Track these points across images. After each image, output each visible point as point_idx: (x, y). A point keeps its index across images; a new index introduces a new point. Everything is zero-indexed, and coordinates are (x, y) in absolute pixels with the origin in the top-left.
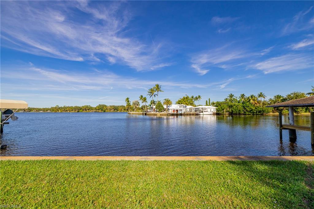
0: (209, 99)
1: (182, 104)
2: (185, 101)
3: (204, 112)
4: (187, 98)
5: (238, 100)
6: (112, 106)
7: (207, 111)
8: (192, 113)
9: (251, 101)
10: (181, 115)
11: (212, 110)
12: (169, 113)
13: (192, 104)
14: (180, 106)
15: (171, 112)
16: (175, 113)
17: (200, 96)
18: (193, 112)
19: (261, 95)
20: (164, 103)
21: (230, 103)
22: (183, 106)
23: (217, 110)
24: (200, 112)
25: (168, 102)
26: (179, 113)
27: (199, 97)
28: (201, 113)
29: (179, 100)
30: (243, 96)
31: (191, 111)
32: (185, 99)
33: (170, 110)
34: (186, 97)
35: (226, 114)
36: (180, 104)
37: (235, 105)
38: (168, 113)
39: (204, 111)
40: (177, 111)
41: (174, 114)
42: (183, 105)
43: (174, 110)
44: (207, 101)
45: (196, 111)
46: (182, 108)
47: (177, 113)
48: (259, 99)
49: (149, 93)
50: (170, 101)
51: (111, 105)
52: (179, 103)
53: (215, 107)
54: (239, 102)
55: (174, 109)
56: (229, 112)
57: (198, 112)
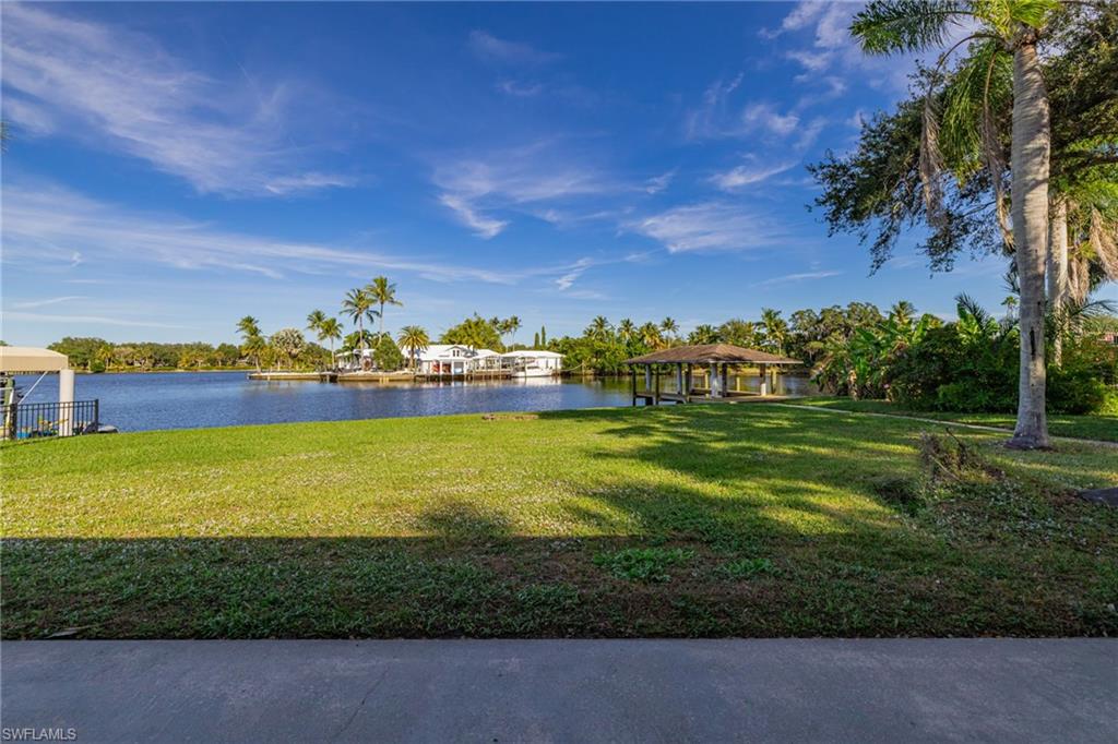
0: (543, 329)
1: (460, 343)
2: (471, 333)
3: (529, 368)
4: (477, 324)
5: (617, 335)
6: (143, 346)
7: (536, 367)
8: (492, 371)
9: (647, 339)
10: (460, 378)
11: (552, 363)
12: (421, 373)
13: (491, 345)
14: (456, 350)
15: (426, 369)
16: (442, 373)
17: (516, 319)
18: (497, 369)
19: (668, 325)
20: (404, 341)
21: (598, 345)
22: (464, 350)
23: (564, 362)
24: (517, 370)
25: (416, 337)
26: (453, 373)
27: (515, 321)
28: (521, 374)
29: (450, 331)
30: (627, 324)
31: (491, 368)
32: (470, 327)
33: (425, 366)
34: (474, 319)
35: (586, 375)
36: (453, 343)
37: (608, 349)
38: (418, 373)
39: (527, 366)
40: (448, 366)
41: (438, 377)
42: (465, 347)
43: (438, 366)
44: (537, 335)
45: (504, 367)
46: (461, 358)
47: (448, 373)
48: (665, 334)
49: (349, 307)
50: (421, 332)
51: (138, 343)
52: (451, 339)
53: (560, 355)
54: (619, 340)
55: (437, 361)
56: (594, 368)
57: (510, 370)
